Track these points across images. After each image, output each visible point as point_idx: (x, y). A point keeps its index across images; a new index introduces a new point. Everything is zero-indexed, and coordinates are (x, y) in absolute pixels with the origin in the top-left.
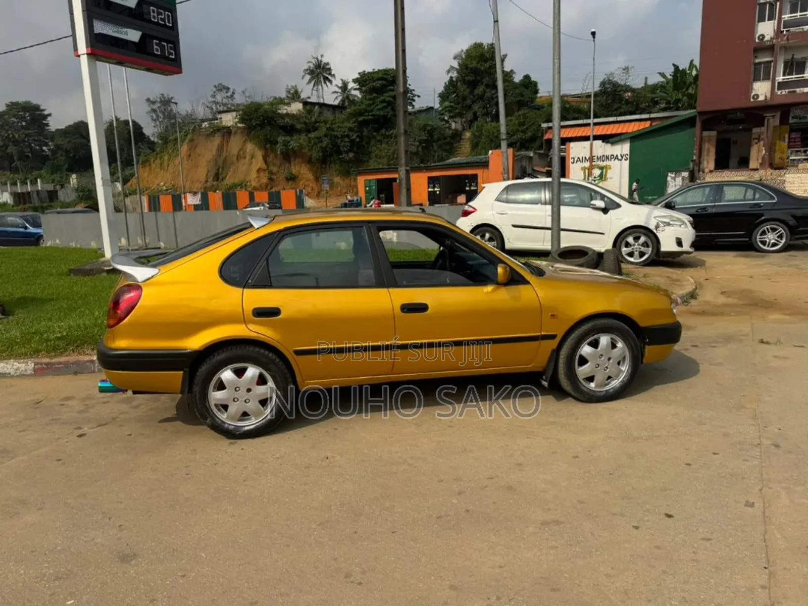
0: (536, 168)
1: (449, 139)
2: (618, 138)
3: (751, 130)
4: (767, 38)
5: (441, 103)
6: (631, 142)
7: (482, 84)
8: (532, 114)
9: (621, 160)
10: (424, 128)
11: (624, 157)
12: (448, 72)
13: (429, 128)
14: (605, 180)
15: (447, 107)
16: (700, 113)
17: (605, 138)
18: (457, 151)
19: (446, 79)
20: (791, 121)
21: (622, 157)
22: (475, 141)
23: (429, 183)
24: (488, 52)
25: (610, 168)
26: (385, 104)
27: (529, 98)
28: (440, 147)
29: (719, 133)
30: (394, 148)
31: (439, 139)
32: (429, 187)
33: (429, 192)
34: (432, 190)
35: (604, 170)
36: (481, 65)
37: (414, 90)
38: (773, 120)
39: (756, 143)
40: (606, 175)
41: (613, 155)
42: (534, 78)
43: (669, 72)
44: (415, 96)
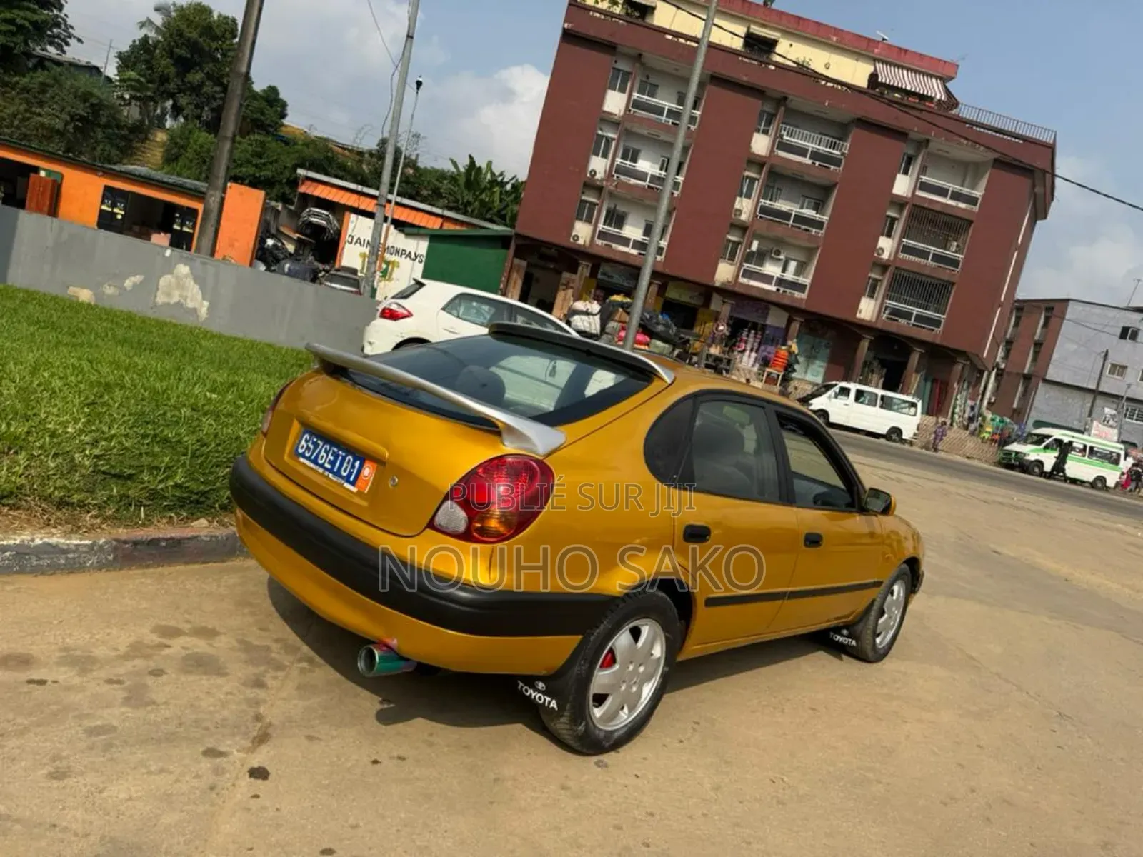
0: (282, 229)
1: (125, 132)
2: (415, 230)
3: (560, 273)
4: (598, 176)
5: (121, 69)
6: (430, 242)
7: (202, 69)
8: (273, 145)
9: (414, 260)
10: (85, 97)
11: (418, 258)
12: (142, 25)
13: (94, 101)
14: (390, 279)
15: (132, 80)
16: (518, 235)
17: (400, 225)
18: (136, 154)
19: (139, 34)
20: (599, 276)
21: (416, 257)
22: (173, 152)
23: (104, 197)
24: (218, 26)
25: (398, 266)
26: (13, 28)
27: (272, 121)
28: (108, 137)
29: (529, 265)
30: (15, 108)
31: (106, 126)
32: (103, 203)
33: (102, 212)
34: (110, 209)
35: (390, 267)
36: (205, 41)
37: (72, 27)
38: (584, 270)
39: (564, 290)
40: (391, 274)
41: (406, 251)
42: (283, 95)
43: (463, 163)
44: (70, 36)
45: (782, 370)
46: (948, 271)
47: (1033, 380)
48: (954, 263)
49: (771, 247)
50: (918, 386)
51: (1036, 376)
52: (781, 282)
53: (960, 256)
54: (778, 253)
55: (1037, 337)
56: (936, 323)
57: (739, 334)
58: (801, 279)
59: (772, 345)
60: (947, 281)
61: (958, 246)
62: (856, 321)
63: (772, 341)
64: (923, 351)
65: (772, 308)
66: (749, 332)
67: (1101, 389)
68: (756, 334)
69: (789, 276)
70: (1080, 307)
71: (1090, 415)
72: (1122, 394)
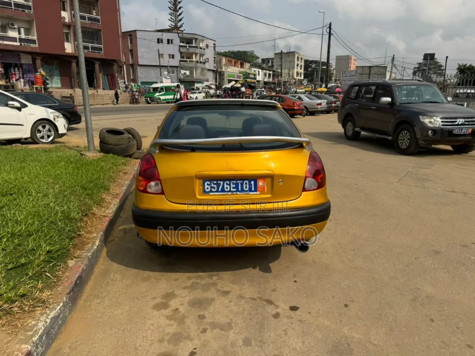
45: (42, 85)
46: (97, 25)
47: (135, 66)
48: (97, 20)
49: (7, 22)
50: (102, 79)
51: (135, 64)
52: (21, 40)
53: (99, 17)
54: (12, 25)
55: (130, 48)
56: (100, 49)
57: (9, 71)
58: (30, 37)
59: (29, 74)
60: (98, 30)
61: (96, 13)
62: (66, 54)
63: (29, 71)
64: (99, 63)
65: (21, 54)
66: (14, 69)
67: (161, 65)
68: (18, 69)
69: (23, 36)
70: (141, 33)
71: (161, 76)
72: (167, 65)
